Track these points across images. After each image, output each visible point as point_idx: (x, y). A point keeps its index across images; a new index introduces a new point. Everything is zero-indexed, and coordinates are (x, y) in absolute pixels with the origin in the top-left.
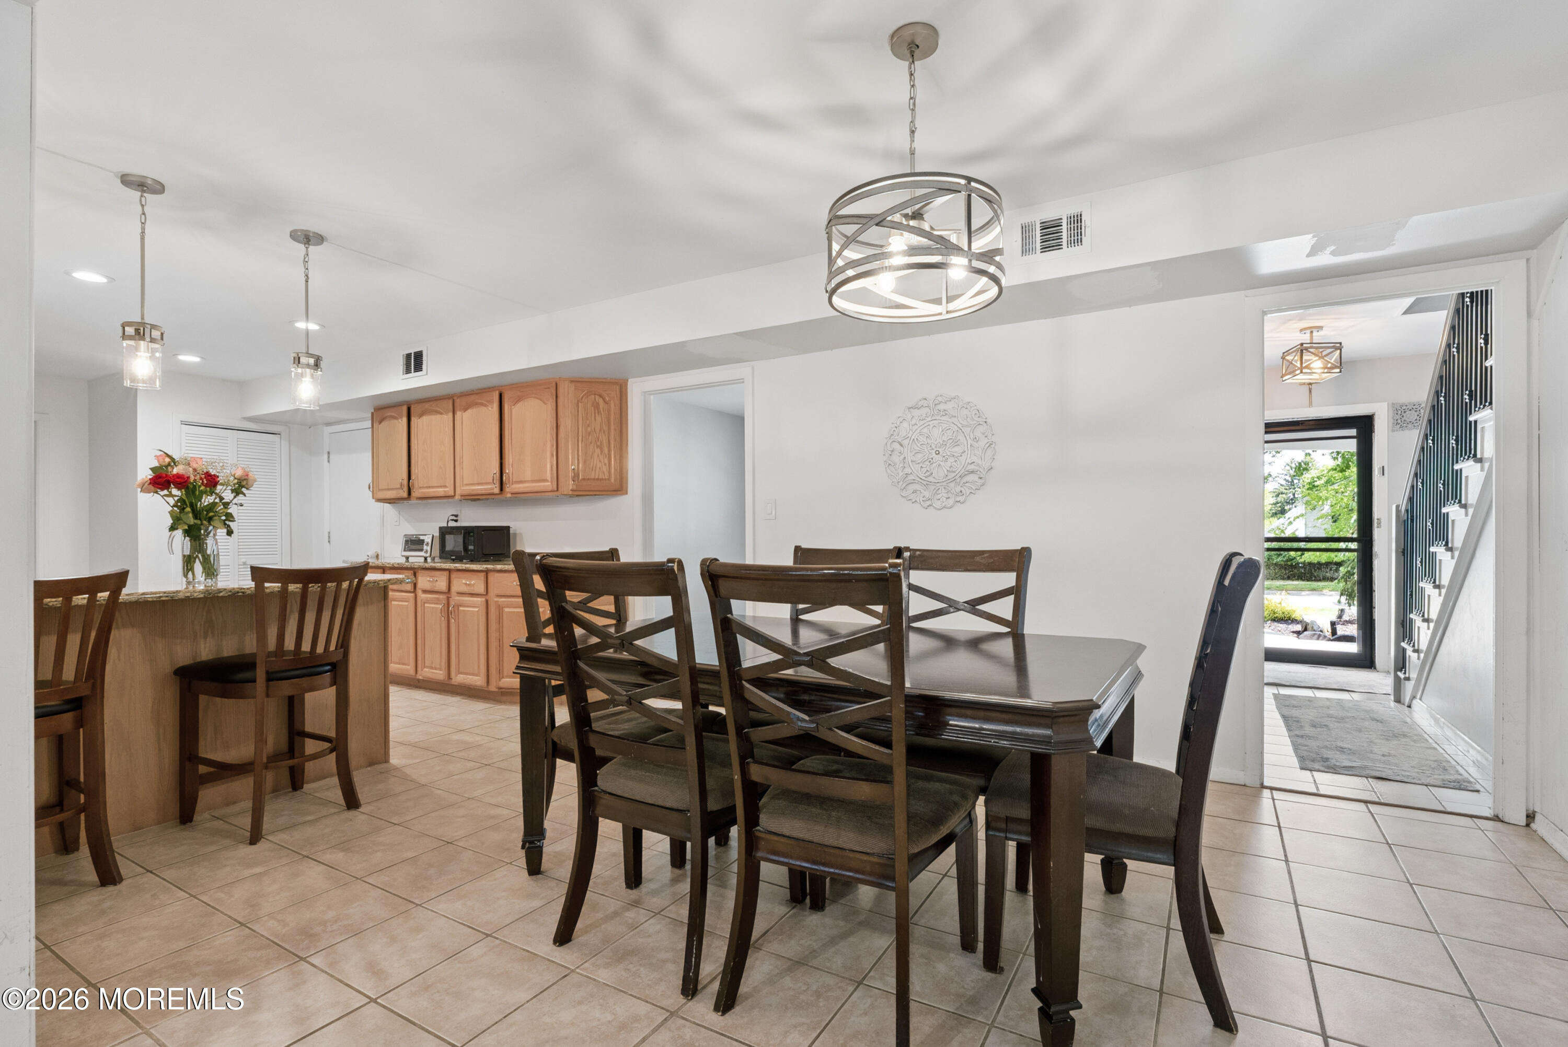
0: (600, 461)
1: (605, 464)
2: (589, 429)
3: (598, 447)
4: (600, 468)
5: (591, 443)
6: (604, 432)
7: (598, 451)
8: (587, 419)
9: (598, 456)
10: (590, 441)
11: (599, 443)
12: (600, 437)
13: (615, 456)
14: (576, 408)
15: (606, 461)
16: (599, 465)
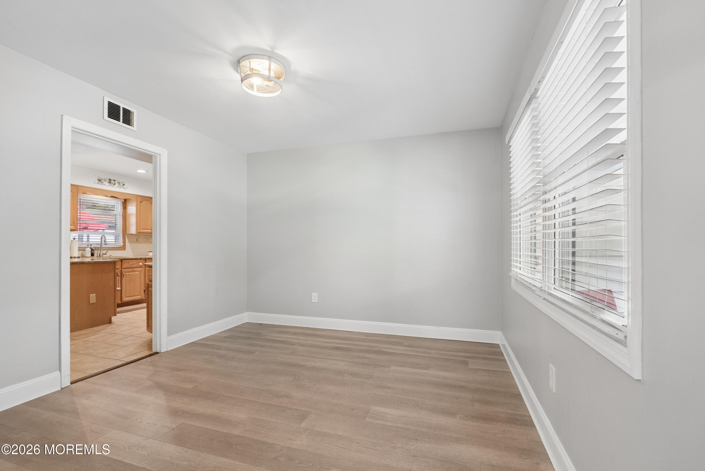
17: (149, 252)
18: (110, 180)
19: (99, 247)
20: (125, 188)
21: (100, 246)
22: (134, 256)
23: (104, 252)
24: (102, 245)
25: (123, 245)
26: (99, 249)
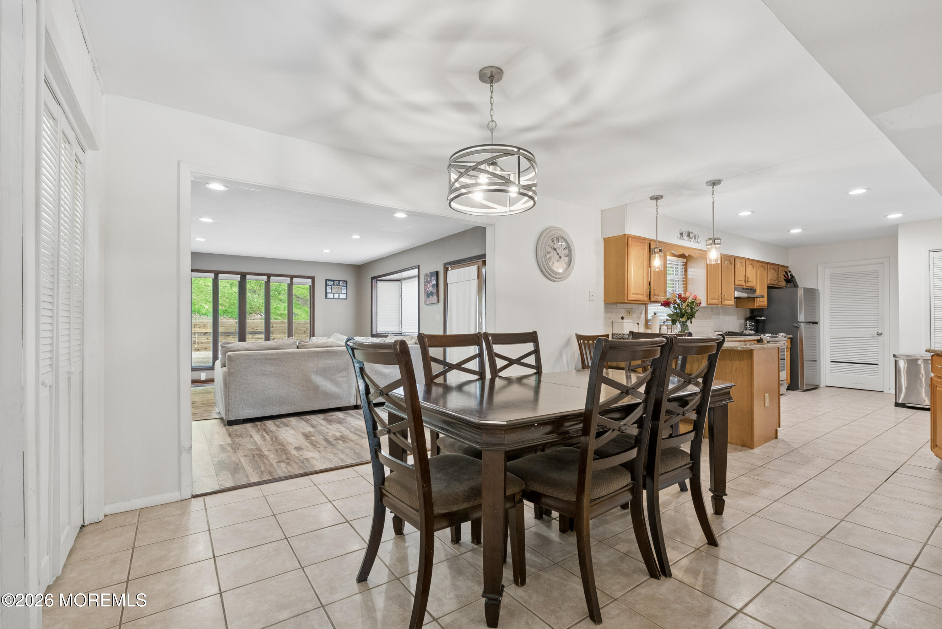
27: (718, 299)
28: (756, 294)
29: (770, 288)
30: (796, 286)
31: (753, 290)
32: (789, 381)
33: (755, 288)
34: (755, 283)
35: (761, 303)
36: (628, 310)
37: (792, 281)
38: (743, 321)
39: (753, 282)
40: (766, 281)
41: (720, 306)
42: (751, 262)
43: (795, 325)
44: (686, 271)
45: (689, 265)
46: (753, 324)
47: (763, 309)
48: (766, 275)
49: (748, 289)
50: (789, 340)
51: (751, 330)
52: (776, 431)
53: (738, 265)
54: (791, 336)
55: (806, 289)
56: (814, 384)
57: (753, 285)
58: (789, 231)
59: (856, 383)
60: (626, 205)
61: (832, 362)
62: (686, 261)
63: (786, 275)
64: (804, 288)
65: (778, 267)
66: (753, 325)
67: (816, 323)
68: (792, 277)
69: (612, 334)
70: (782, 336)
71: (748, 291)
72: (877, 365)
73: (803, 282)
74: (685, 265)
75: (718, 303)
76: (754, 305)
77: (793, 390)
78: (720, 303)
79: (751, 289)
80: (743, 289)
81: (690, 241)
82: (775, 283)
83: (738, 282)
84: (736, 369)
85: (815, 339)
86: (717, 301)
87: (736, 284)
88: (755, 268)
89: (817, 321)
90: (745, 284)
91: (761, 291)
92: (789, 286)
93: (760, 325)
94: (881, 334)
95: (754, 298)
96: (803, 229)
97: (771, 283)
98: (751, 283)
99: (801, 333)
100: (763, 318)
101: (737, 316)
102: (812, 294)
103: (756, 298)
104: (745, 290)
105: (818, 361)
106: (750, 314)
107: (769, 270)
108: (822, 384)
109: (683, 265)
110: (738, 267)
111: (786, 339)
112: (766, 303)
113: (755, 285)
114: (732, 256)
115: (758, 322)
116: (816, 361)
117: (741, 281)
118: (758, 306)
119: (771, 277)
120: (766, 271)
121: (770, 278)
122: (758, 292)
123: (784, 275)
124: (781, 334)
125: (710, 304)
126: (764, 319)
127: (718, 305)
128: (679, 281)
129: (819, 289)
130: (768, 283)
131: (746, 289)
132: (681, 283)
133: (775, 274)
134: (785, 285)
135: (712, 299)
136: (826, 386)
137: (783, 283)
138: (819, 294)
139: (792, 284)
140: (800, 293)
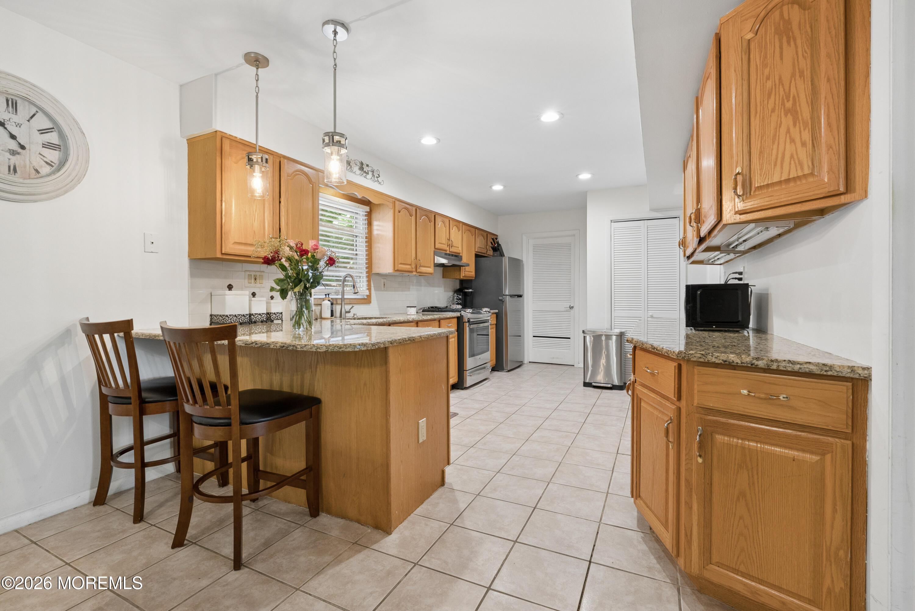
0: (793, 141)
1: (804, 144)
2: (769, 84)
3: (787, 112)
4: (792, 157)
5: (773, 111)
6: (802, 74)
7: (788, 121)
8: (765, 65)
9: (788, 131)
10: (770, 106)
11: (789, 105)
12: (793, 90)
13: (828, 116)
14: (745, 58)
15: (807, 136)
16: (789, 149)
17: (407, 307)
18: (362, 164)
19: (340, 299)
20: (380, 183)
21: (340, 297)
22: (380, 315)
23: (347, 307)
24: (344, 295)
25: (368, 294)
26: (339, 302)
27: (410, 265)
28: (462, 262)
29: (477, 256)
30: (502, 255)
31: (457, 256)
32: (494, 362)
33: (461, 255)
34: (460, 249)
35: (467, 273)
36: (253, 274)
37: (498, 249)
38: (451, 294)
39: (458, 247)
40: (473, 249)
41: (414, 273)
42: (457, 223)
43: (500, 298)
44: (370, 224)
45: (374, 215)
46: (460, 297)
47: (471, 280)
48: (474, 241)
49: (452, 255)
50: (495, 315)
51: (458, 304)
52: (443, 472)
53: (440, 224)
54: (497, 311)
55: (510, 258)
56: (519, 361)
57: (458, 251)
58: (491, 187)
59: (553, 358)
60: (216, 75)
61: (534, 336)
62: (369, 210)
63: (493, 243)
64: (508, 257)
65: (487, 235)
66: (460, 299)
67: (520, 296)
68: (499, 245)
69: (211, 315)
70: (486, 311)
71: (450, 257)
72: (569, 338)
73: (509, 251)
74: (369, 216)
75: (410, 270)
76: (460, 274)
77: (498, 371)
78: (414, 270)
79: (456, 256)
80: (446, 254)
81: (365, 177)
82: (483, 252)
83: (440, 245)
84: (365, 384)
85: (519, 312)
86: (409, 267)
87: (436, 247)
88: (461, 231)
89: (521, 294)
90: (448, 249)
91: (468, 259)
92: (496, 254)
93: (468, 299)
94: (573, 307)
95: (460, 267)
96: (505, 186)
97: (479, 251)
98: (456, 248)
99: (506, 307)
100: (470, 290)
101: (445, 288)
102: (517, 264)
103: (463, 266)
104: (447, 255)
105: (522, 335)
106: (460, 286)
107: (476, 237)
108: (526, 361)
109: (366, 215)
110: (439, 226)
111: (490, 314)
112: (473, 274)
113: (461, 252)
114: (431, 212)
115: (465, 295)
116: (520, 336)
117: (443, 244)
118: (465, 276)
119: (480, 244)
120: (474, 236)
121: (478, 245)
122: (465, 260)
123: (491, 243)
124: (485, 309)
125: (398, 270)
126: (471, 292)
127: (412, 272)
128: (360, 237)
129: (523, 260)
130: (476, 250)
131: (449, 255)
132: (362, 240)
133: (484, 242)
134: (492, 254)
135: (401, 264)
136: (530, 362)
137: (491, 252)
138: (523, 265)
139: (498, 252)
140: (505, 261)
